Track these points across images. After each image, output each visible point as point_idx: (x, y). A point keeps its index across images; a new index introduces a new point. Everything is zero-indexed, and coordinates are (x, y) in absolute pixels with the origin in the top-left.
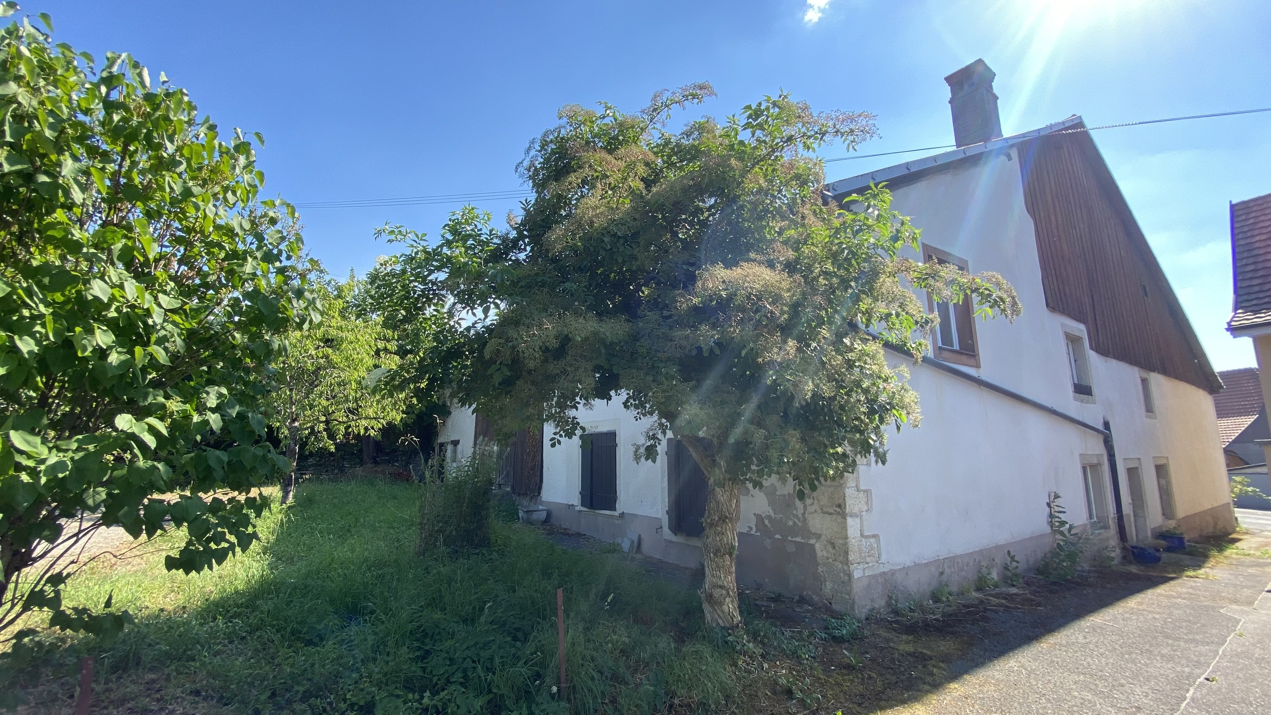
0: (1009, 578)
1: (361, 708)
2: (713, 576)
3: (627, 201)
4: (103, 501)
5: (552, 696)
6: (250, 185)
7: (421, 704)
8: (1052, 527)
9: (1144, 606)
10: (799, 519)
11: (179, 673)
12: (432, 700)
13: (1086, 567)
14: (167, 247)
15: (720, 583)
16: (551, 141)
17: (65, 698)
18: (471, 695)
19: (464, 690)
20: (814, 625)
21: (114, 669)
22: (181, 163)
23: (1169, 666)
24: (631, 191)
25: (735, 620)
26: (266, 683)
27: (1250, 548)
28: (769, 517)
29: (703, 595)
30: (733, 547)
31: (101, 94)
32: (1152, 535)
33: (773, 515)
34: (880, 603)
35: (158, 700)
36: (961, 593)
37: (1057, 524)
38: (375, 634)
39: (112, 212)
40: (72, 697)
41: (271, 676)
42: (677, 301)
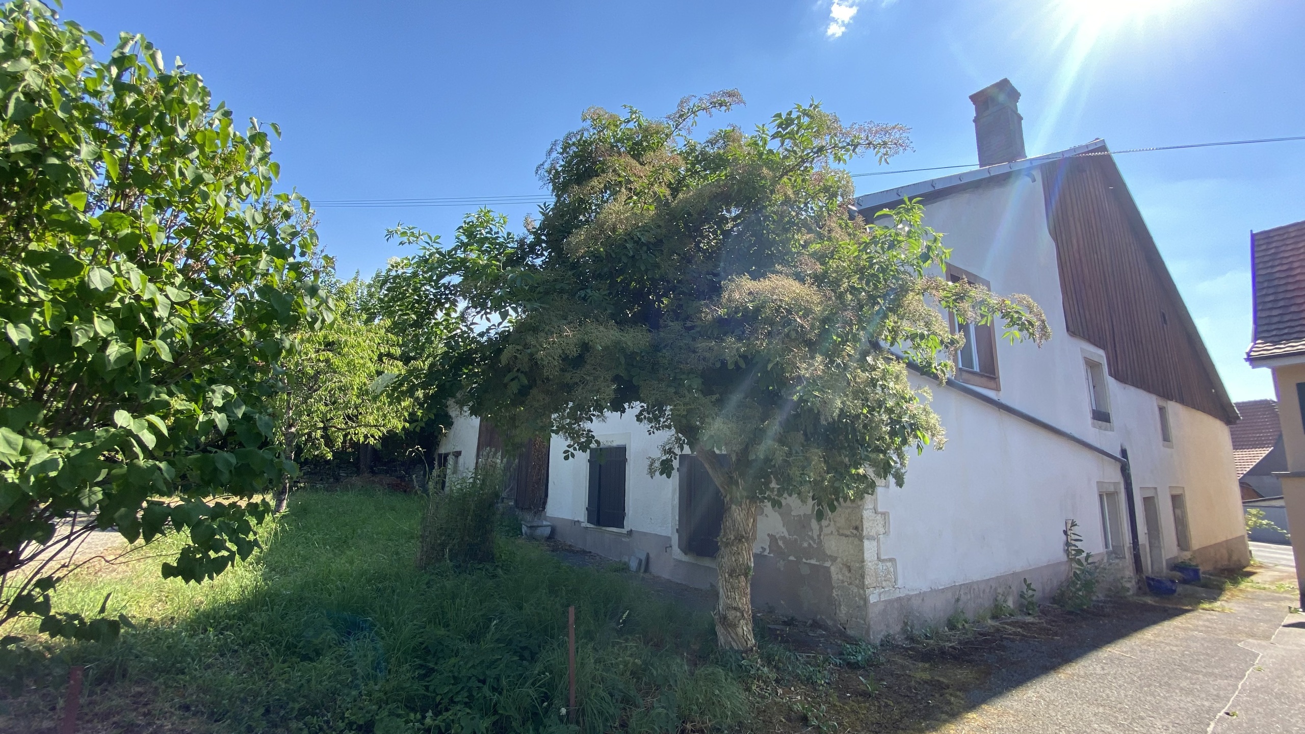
0: (1026, 607)
1: (360, 728)
2: (727, 597)
3: (652, 208)
4: (99, 502)
5: (561, 718)
6: (264, 177)
7: (423, 724)
8: (1068, 556)
9: (1161, 639)
10: (814, 541)
11: (167, 686)
12: (435, 720)
13: (1101, 597)
14: (173, 238)
15: (735, 605)
16: (574, 144)
17: (46, 710)
18: (478, 716)
19: (469, 711)
20: (829, 650)
21: (99, 681)
22: (193, 149)
23: (1189, 700)
24: (657, 198)
25: (749, 643)
26: (259, 699)
27: (1265, 582)
28: (783, 538)
29: (717, 617)
30: (749, 568)
31: (111, 75)
32: (1167, 564)
33: (787, 536)
34: (896, 629)
35: (145, 715)
36: (976, 622)
37: (1073, 552)
38: (375, 649)
39: (119, 199)
40: (53, 709)
41: (265, 692)
42: (702, 312)
